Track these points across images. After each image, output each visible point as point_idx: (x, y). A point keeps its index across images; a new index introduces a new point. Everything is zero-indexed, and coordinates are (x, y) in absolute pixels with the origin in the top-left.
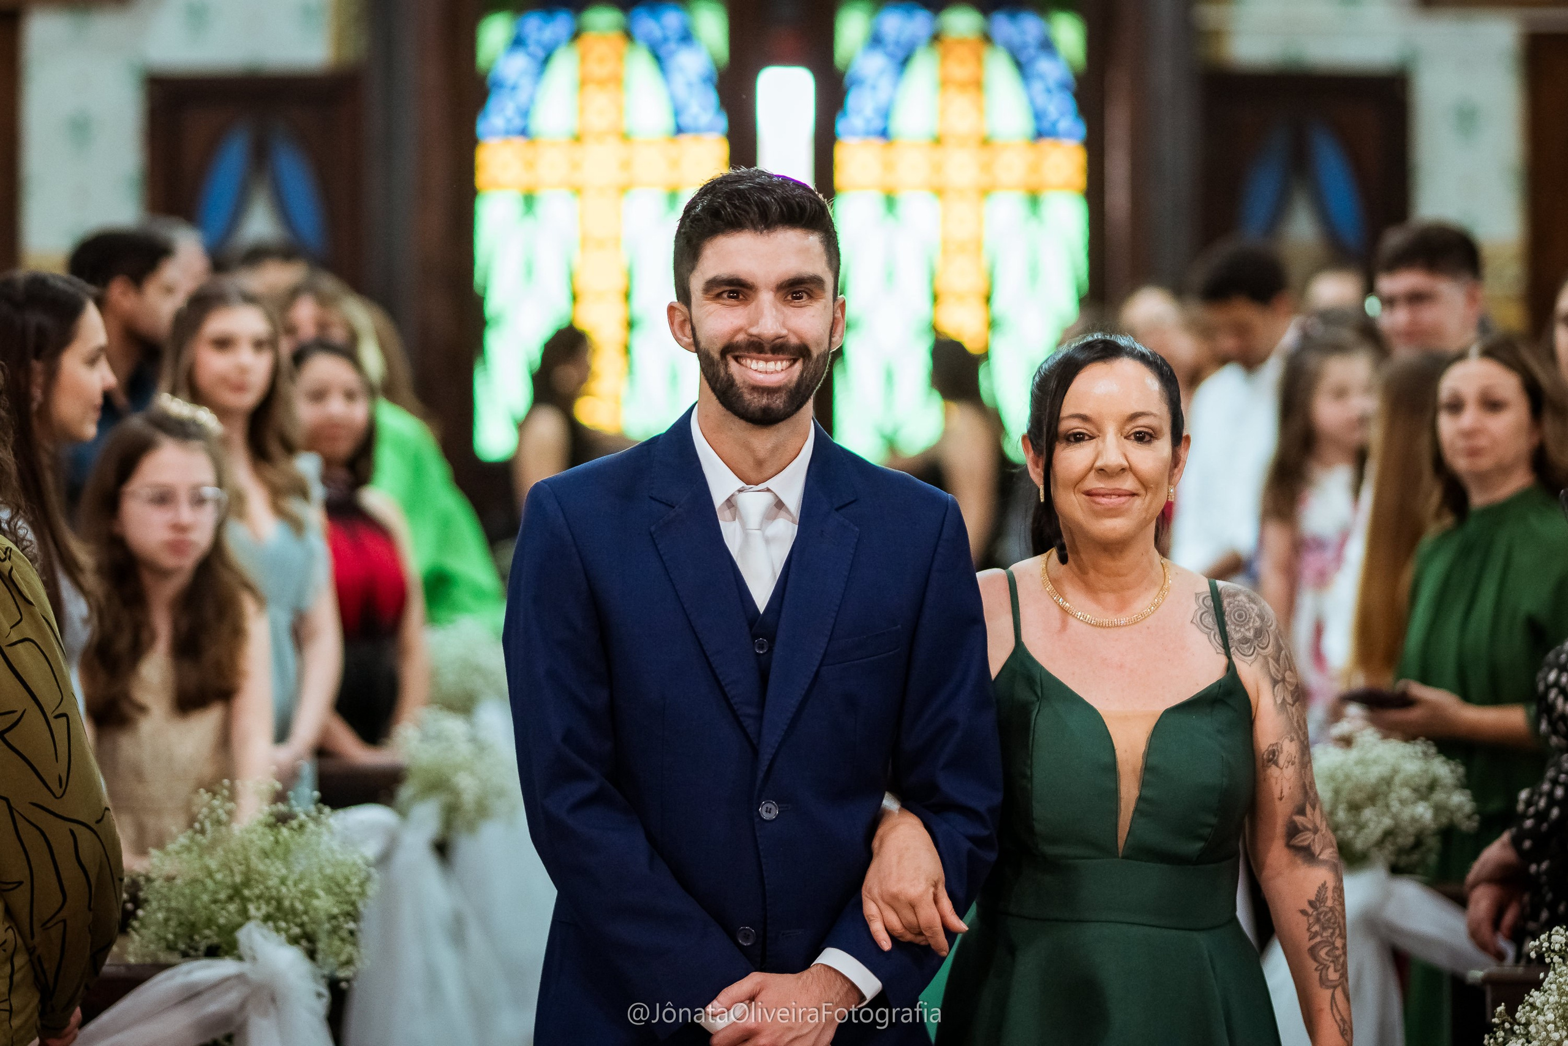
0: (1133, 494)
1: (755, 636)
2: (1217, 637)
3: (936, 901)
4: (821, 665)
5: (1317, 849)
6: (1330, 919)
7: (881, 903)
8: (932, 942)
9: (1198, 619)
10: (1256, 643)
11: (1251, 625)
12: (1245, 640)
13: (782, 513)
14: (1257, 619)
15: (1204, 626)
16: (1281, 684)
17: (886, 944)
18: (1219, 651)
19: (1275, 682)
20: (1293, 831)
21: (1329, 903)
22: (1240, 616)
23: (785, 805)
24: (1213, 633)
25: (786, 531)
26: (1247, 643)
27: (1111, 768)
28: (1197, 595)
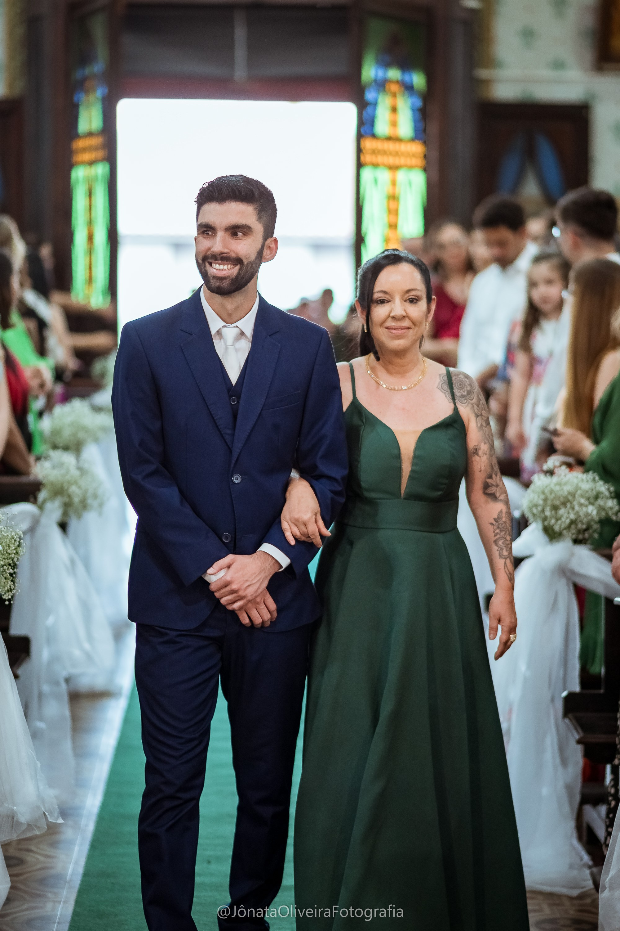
0: (409, 328)
1: (230, 396)
2: (449, 395)
3: (316, 522)
4: (262, 410)
5: (498, 495)
6: (504, 526)
7: (290, 523)
8: (314, 541)
9: (440, 386)
10: (468, 397)
11: (465, 389)
12: (463, 396)
13: (243, 337)
14: (468, 386)
15: (443, 390)
16: (480, 417)
17: (293, 542)
18: (450, 401)
19: (477, 416)
20: (486, 486)
21: (504, 519)
22: (460, 385)
23: (245, 476)
24: (447, 393)
25: (245, 346)
26: (463, 398)
27: (398, 457)
28: (440, 375)
